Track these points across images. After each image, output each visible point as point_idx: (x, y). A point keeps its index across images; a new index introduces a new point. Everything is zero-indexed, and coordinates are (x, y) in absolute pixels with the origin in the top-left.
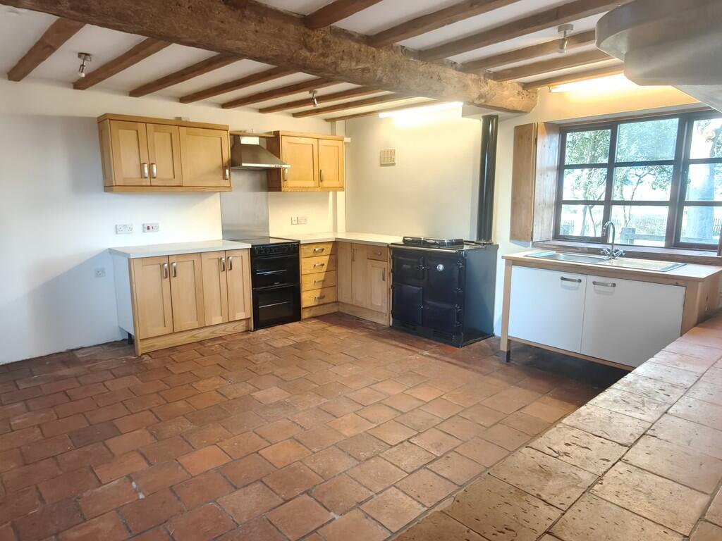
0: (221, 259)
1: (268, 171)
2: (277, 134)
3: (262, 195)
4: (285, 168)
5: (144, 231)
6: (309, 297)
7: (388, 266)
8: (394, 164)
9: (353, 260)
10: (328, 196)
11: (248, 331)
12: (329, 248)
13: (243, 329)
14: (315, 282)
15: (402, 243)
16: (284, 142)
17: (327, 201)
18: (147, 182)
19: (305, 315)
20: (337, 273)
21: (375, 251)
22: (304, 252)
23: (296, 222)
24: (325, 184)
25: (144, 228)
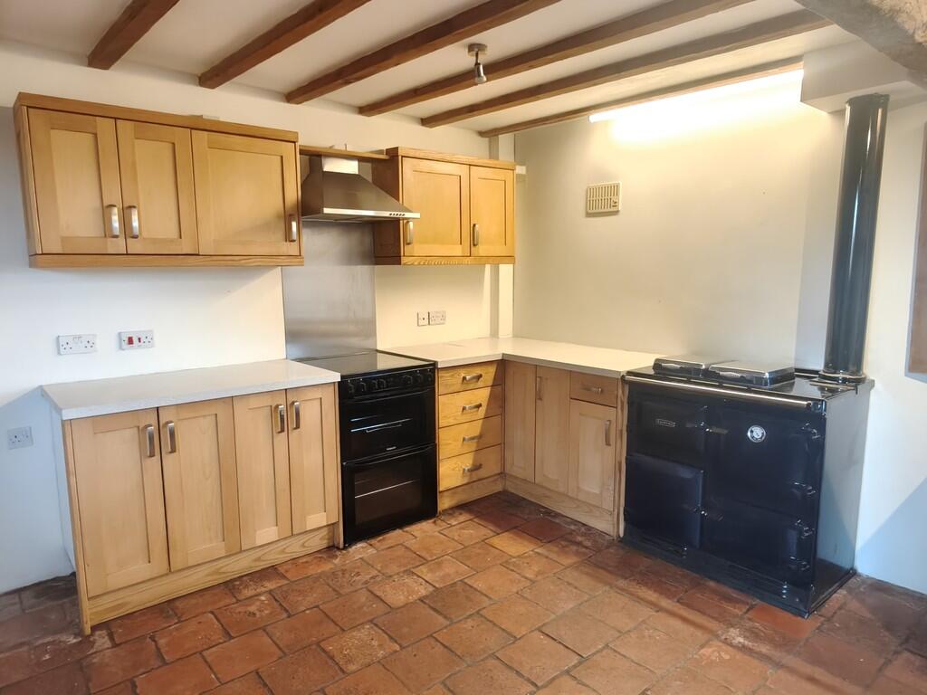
0: (277, 407)
1: (374, 225)
2: (393, 155)
3: (363, 271)
4: (408, 220)
5: (121, 348)
6: (452, 470)
7: (618, 417)
8: (617, 212)
9: (539, 397)
10: (483, 272)
11: (331, 548)
12: (489, 374)
13: (324, 544)
14: (464, 439)
15: (652, 372)
16: (408, 171)
17: (480, 281)
18: (118, 246)
19: (444, 503)
20: (503, 421)
21: (588, 384)
22: (443, 383)
23: (426, 321)
24: (482, 250)
25: (120, 339)
